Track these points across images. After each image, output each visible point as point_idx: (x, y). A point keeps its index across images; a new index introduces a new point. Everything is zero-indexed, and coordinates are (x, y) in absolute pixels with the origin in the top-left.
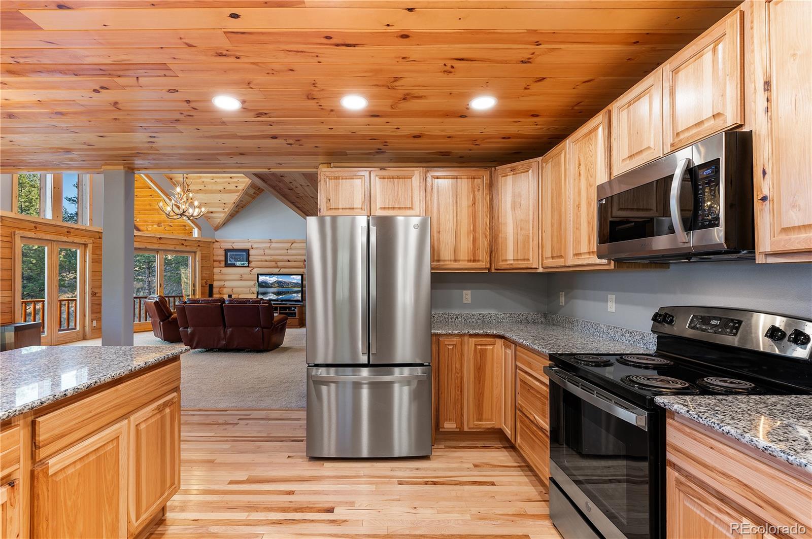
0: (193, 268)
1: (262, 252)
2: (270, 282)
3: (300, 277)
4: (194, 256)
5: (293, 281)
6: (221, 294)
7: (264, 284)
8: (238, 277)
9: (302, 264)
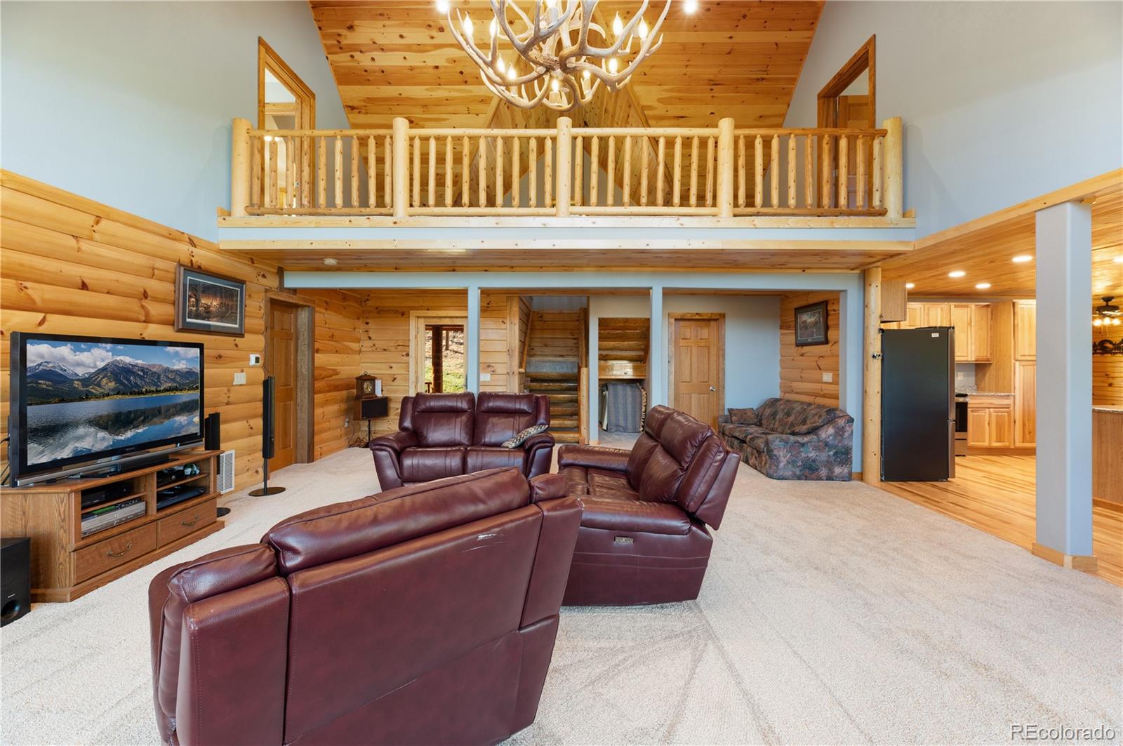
2: (81, 372)
3: (198, 350)
5: (176, 367)
7: (44, 384)
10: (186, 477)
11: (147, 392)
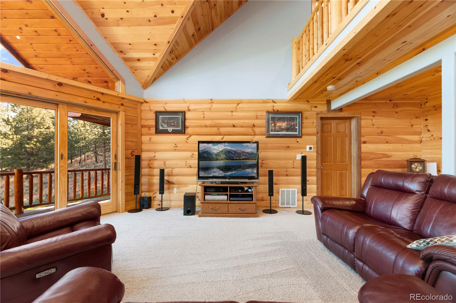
0: (115, 133)
1: (200, 115)
2: (215, 152)
4: (115, 117)
5: (247, 151)
6: (150, 168)
7: (205, 155)
8: (171, 146)
9: (250, 130)
10: (249, 192)
11: (236, 159)
